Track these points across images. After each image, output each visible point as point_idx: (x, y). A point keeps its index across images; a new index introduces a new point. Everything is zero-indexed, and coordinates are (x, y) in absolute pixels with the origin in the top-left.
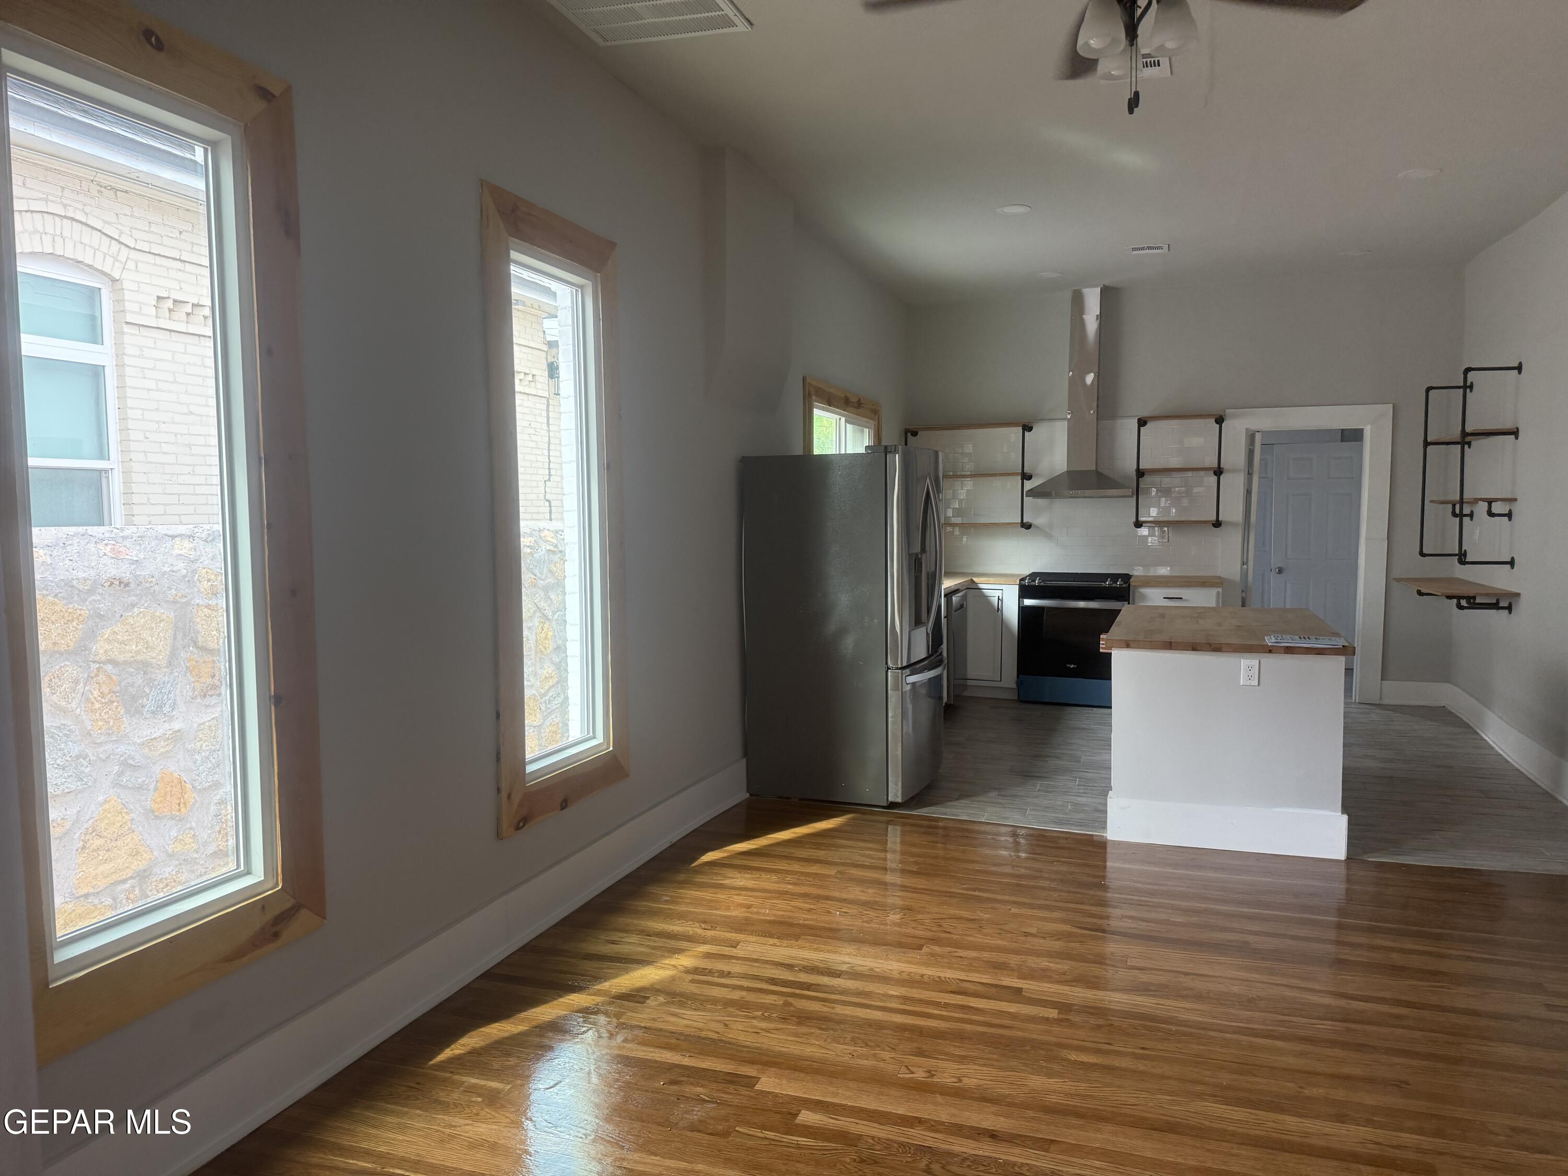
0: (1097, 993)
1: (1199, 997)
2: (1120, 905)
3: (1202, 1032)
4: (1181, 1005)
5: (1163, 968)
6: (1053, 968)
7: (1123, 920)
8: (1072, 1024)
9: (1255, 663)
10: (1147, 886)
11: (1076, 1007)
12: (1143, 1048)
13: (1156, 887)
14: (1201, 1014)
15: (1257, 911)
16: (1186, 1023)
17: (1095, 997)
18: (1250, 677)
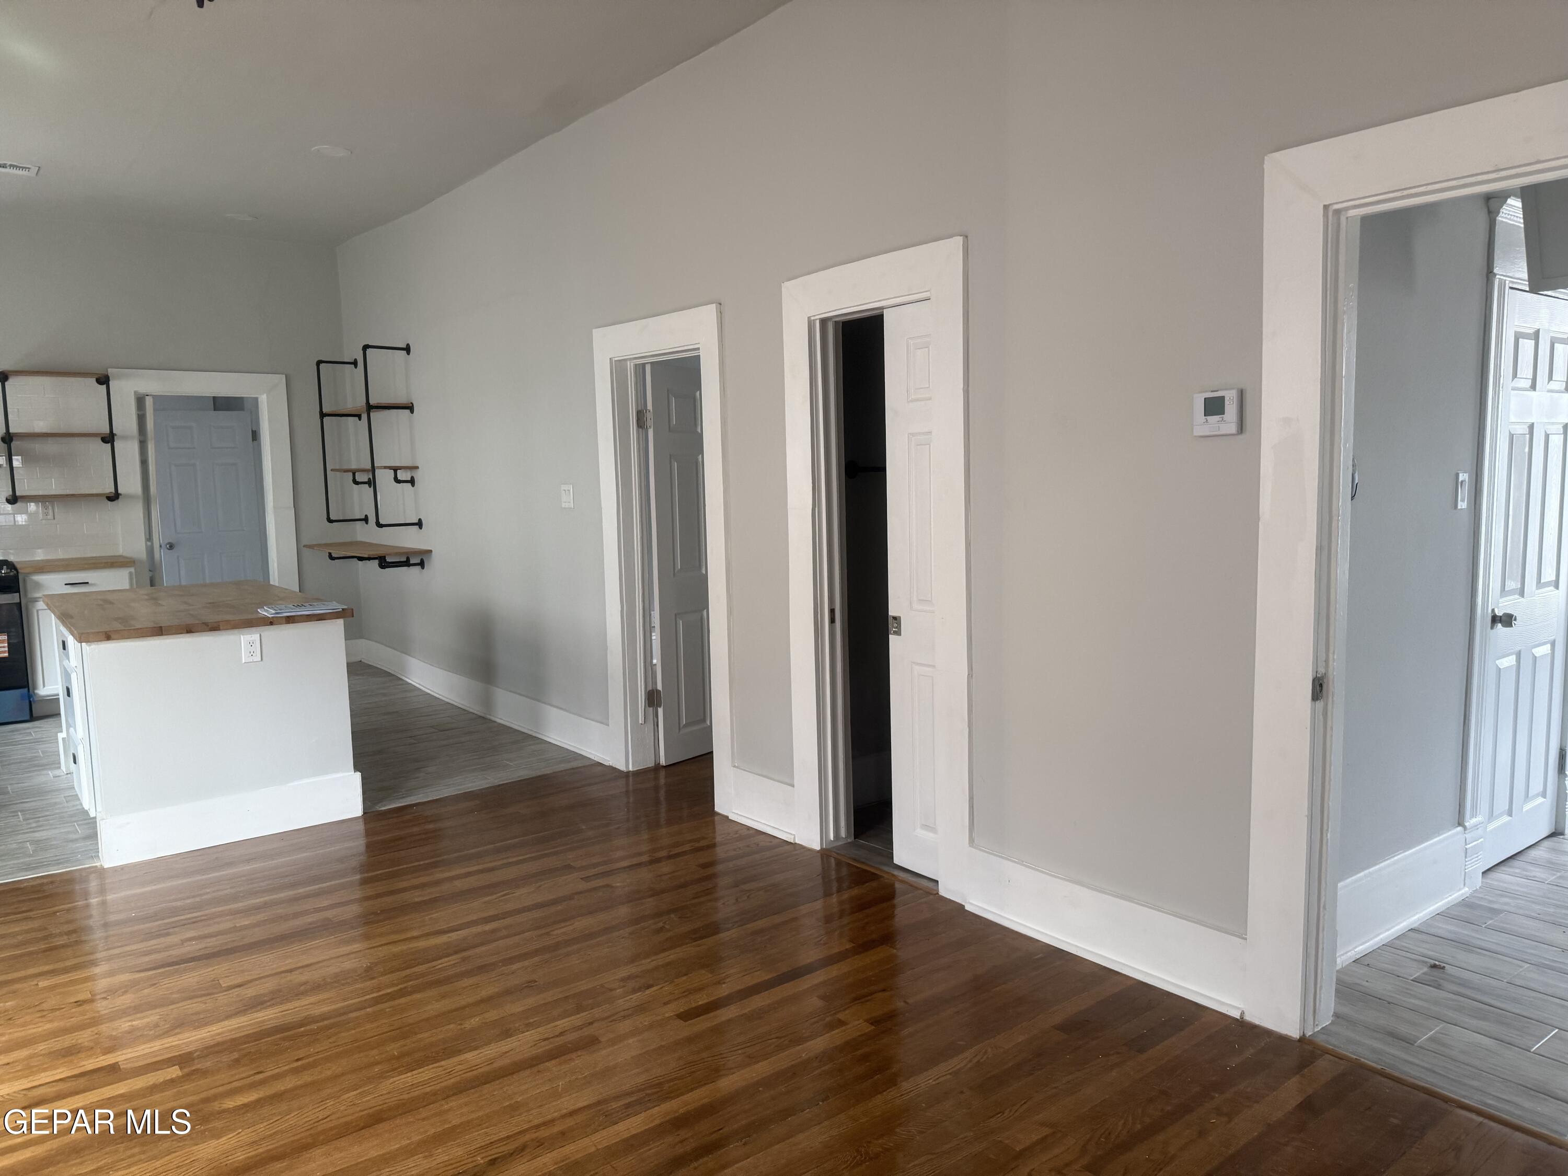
0: (210, 1029)
1: (317, 987)
2: (171, 930)
3: (343, 1018)
4: (307, 1002)
5: (261, 975)
6: (140, 1025)
7: (186, 944)
8: (204, 1073)
9: (256, 637)
10: (188, 901)
11: (197, 1054)
12: (298, 1060)
13: (198, 899)
14: (330, 1003)
15: (317, 887)
16: (323, 1017)
17: (211, 1033)
18: (252, 653)
